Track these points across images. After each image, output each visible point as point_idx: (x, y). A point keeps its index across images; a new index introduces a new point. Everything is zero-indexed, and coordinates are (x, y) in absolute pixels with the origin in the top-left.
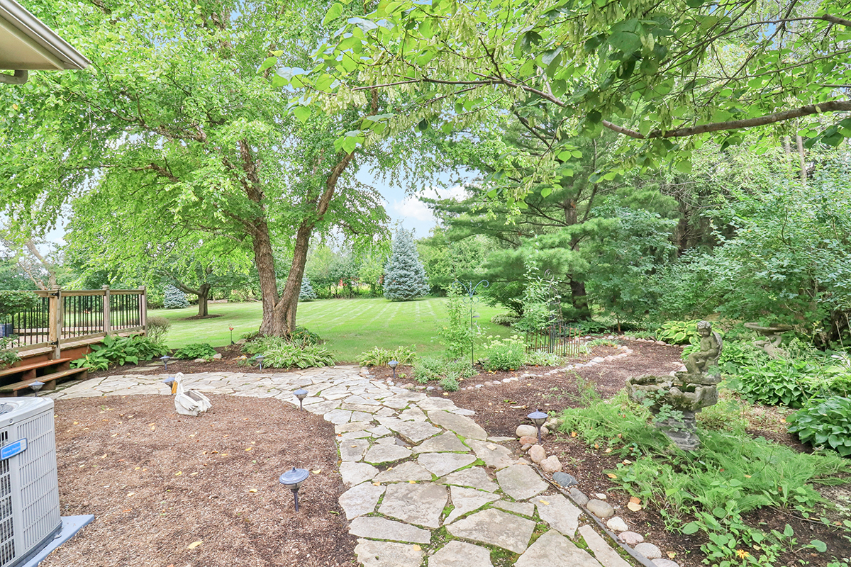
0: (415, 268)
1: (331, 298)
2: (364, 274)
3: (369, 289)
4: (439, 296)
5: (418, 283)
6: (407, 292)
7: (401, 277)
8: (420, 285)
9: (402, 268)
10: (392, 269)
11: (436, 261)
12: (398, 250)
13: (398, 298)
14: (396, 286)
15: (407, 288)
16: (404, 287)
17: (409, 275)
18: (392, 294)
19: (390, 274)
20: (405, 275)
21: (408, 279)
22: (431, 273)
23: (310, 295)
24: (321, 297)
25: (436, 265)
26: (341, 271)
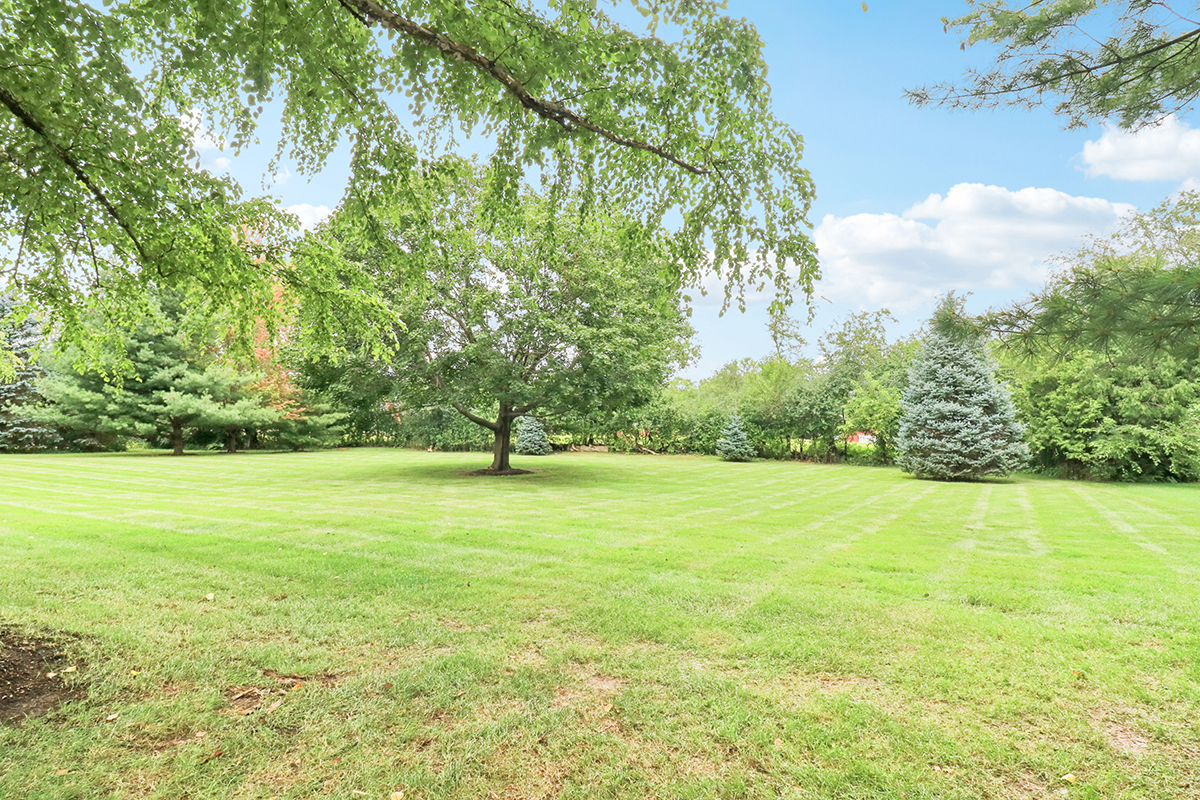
0: (985, 396)
1: (787, 459)
2: (857, 411)
3: (872, 447)
4: (1060, 477)
5: (994, 437)
6: (957, 457)
7: (942, 417)
8: (999, 442)
9: (948, 398)
10: (918, 399)
11: (1051, 385)
12: (937, 352)
13: (931, 471)
14: (928, 442)
15: (959, 446)
16: (949, 445)
17: (965, 416)
18: (916, 460)
19: (913, 411)
20: (955, 413)
21: (961, 424)
22: (1036, 414)
23: (742, 450)
24: (763, 454)
25: (1052, 395)
26: (806, 404)
